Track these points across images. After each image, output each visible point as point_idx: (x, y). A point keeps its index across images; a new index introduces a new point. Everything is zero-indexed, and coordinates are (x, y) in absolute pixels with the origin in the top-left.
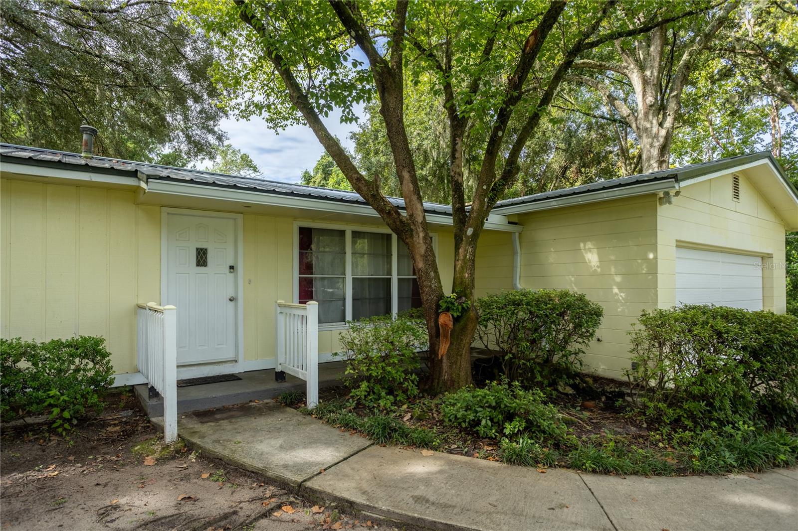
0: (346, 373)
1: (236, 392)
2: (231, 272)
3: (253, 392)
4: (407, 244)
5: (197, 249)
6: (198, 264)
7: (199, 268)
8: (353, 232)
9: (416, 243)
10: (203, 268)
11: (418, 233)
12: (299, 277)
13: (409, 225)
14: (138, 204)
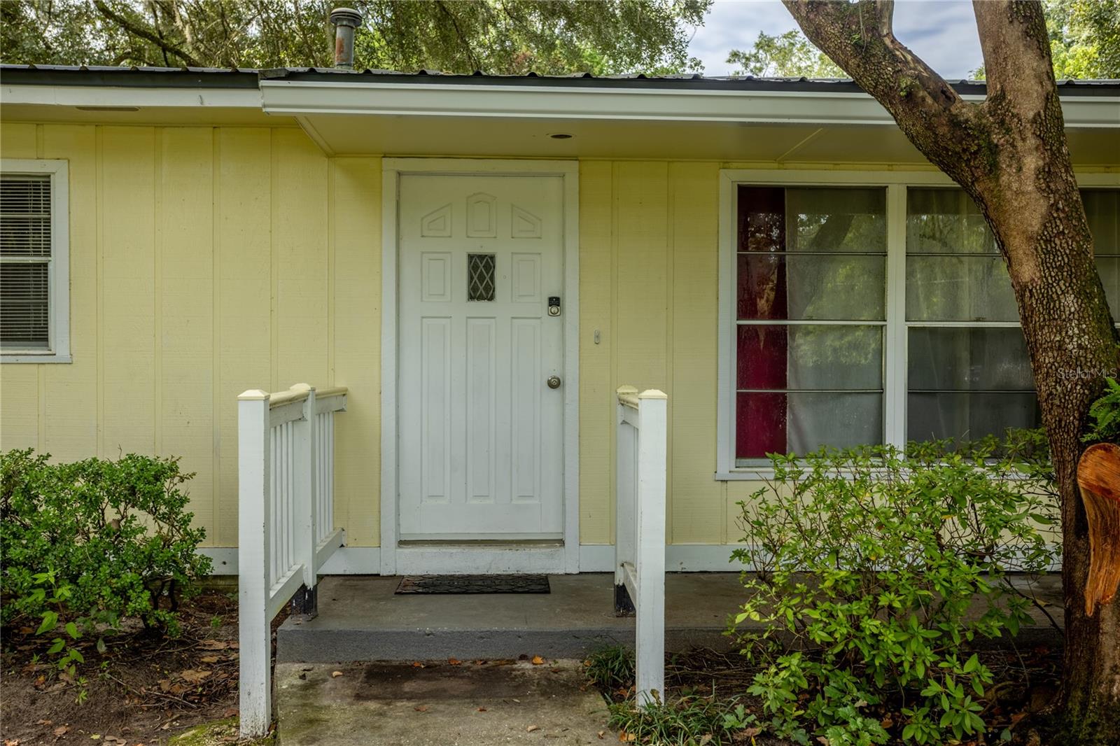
0: (740, 618)
1: (486, 627)
2: (554, 314)
3: (530, 634)
4: (979, 199)
5: (471, 257)
6: (474, 295)
7: (475, 303)
8: (912, 191)
9: (1009, 194)
10: (484, 304)
11: (1016, 158)
12: (739, 327)
13: (984, 131)
14: (333, 154)
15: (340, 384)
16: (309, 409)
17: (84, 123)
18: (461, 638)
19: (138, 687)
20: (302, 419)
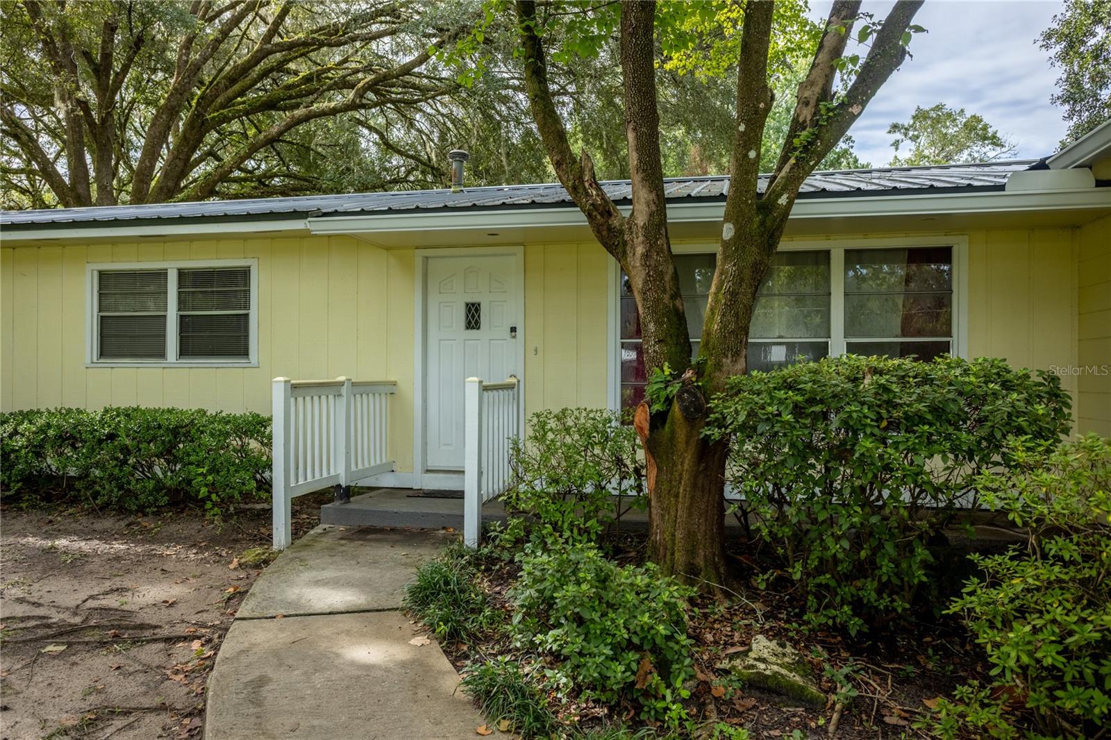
2: (513, 337)
5: (467, 305)
6: (468, 326)
7: (469, 331)
10: (475, 331)
12: (622, 343)
14: (388, 249)
15: (393, 379)
16: (344, 390)
17: (265, 238)
18: (412, 515)
19: (248, 529)
20: (340, 395)
